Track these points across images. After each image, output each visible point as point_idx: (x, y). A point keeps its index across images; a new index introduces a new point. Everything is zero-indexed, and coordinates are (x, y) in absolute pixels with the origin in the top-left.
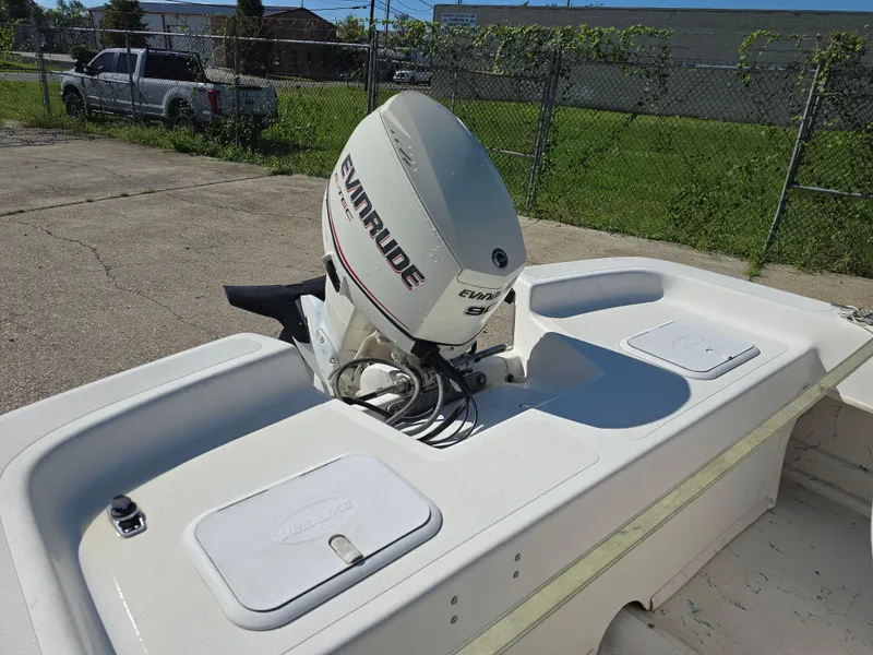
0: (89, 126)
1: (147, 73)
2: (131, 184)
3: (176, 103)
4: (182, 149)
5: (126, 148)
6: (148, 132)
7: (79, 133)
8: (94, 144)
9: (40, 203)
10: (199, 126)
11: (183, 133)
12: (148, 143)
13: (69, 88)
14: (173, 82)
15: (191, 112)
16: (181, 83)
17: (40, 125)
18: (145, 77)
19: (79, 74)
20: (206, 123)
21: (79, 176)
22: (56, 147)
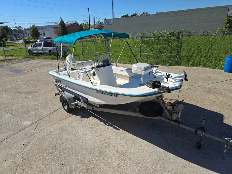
0: (35, 57)
1: (44, 46)
2: (46, 65)
3: (50, 51)
4: (52, 59)
5: (43, 60)
6: (46, 57)
7: (34, 58)
8: (37, 60)
9: (34, 69)
10: (55, 55)
11: (52, 56)
12: (46, 59)
13: (30, 50)
14: (49, 47)
15: (53, 52)
16: (51, 47)
17: (26, 58)
18: (44, 47)
19: (31, 48)
20: (56, 54)
21: (37, 65)
22: (31, 61)
